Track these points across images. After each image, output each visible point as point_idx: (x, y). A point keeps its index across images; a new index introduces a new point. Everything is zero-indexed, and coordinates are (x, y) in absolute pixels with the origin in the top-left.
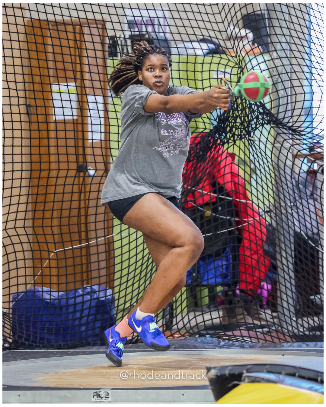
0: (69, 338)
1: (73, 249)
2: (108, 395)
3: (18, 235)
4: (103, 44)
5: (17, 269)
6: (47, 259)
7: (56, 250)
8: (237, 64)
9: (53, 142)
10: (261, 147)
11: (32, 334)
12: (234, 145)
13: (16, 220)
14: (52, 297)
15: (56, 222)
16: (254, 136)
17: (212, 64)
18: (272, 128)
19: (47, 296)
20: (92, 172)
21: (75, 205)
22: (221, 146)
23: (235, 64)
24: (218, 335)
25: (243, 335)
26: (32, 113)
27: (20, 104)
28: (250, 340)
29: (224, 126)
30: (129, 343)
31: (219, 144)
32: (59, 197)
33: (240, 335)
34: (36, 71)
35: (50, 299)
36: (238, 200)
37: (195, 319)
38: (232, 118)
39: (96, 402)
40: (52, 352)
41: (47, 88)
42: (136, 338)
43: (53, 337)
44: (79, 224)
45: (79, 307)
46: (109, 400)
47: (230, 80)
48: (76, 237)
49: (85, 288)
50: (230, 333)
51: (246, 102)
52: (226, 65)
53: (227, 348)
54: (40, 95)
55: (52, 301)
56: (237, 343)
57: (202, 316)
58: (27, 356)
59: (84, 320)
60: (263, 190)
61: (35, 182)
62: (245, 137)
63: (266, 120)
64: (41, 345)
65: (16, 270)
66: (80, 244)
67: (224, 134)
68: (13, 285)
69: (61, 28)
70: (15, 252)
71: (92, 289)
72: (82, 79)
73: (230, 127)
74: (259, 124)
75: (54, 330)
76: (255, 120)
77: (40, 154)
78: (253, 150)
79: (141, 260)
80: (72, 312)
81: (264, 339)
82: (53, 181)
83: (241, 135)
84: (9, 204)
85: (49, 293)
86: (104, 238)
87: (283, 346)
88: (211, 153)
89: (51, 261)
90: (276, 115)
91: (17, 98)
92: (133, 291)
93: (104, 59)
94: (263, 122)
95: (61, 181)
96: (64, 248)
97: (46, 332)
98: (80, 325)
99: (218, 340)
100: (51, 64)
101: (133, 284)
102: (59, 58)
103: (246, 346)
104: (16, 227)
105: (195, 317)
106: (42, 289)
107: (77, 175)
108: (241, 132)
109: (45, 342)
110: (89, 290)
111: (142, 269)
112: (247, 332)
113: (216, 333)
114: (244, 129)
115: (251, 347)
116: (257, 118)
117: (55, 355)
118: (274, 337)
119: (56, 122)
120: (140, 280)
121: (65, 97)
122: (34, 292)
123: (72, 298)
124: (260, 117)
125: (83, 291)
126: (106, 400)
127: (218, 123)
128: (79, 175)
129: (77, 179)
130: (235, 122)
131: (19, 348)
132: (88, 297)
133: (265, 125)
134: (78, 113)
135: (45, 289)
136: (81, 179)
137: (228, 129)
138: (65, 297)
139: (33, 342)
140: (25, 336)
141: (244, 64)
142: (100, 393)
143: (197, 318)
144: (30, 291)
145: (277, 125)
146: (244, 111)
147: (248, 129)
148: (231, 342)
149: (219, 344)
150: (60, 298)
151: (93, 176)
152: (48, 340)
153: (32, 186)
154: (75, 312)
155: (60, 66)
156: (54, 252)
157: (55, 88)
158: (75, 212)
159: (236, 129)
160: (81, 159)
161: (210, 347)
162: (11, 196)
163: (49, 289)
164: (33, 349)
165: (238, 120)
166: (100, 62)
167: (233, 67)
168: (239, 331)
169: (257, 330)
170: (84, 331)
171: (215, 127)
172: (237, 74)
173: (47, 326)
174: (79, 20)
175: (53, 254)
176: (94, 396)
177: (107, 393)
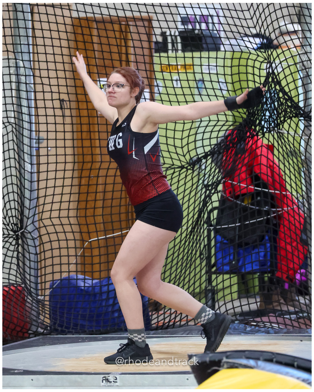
0: (102, 324)
1: (106, 239)
2: (116, 379)
3: (54, 225)
4: (149, 41)
5: (52, 257)
6: (82, 248)
7: (90, 239)
8: (265, 59)
10: (289, 139)
11: (65, 320)
12: (263, 137)
13: (51, 210)
14: (86, 285)
16: (283, 129)
17: (241, 60)
18: (300, 122)
19: (82, 284)
22: (250, 139)
23: (264, 59)
24: (246, 322)
25: (271, 321)
26: (66, 107)
27: (53, 99)
28: (277, 326)
29: (253, 119)
30: (161, 329)
31: (249, 137)
33: (268, 321)
35: (84, 287)
36: (267, 190)
37: (224, 305)
38: (261, 111)
39: (105, 386)
40: (82, 338)
42: (167, 324)
43: (86, 323)
44: (121, 213)
45: (112, 295)
47: (259, 75)
50: (258, 319)
51: (274, 96)
52: (255, 60)
53: (252, 334)
55: (86, 288)
56: (263, 329)
57: (231, 302)
58: (57, 341)
59: (117, 307)
60: (292, 181)
62: (274, 130)
63: (293, 113)
64: (74, 331)
65: (51, 259)
66: (113, 234)
67: (253, 127)
68: (48, 273)
70: (51, 241)
73: (259, 120)
74: (287, 117)
75: (88, 315)
76: (283, 113)
77: (82, 147)
78: (282, 143)
79: (173, 249)
80: (105, 299)
81: (291, 324)
83: (269, 128)
84: (44, 195)
85: (83, 280)
87: (307, 332)
88: (241, 145)
89: (85, 249)
90: (303, 108)
91: (51, 93)
93: (151, 56)
94: (291, 115)
96: (98, 238)
97: (79, 317)
98: (113, 312)
99: (245, 326)
103: (271, 332)
104: (51, 217)
105: (225, 304)
106: (77, 276)
108: (270, 124)
109: (79, 328)
111: (174, 258)
112: (275, 318)
113: (245, 319)
114: (274, 122)
115: (276, 333)
116: (285, 111)
117: (83, 340)
118: (301, 323)
119: (98, 116)
120: (171, 268)
122: (69, 279)
123: (105, 285)
124: (288, 110)
127: (247, 116)
130: (265, 115)
131: (52, 334)
133: (293, 119)
135: (80, 276)
137: (258, 121)
138: (99, 285)
139: (66, 328)
140: (58, 322)
141: (272, 59)
142: (109, 378)
143: (227, 304)
144: (65, 279)
145: (304, 118)
146: (273, 105)
147: (277, 122)
148: (257, 328)
149: (245, 329)
150: (94, 285)
152: (83, 326)
154: (108, 299)
156: (89, 242)
159: (265, 122)
161: (235, 333)
162: (46, 188)
163: (83, 276)
164: (66, 335)
165: (268, 114)
167: (262, 62)
168: (267, 318)
169: (285, 317)
170: (116, 317)
171: (245, 120)
172: (266, 69)
173: (80, 313)
174: (118, 18)
175: (87, 243)
176: (102, 381)
177: (116, 377)
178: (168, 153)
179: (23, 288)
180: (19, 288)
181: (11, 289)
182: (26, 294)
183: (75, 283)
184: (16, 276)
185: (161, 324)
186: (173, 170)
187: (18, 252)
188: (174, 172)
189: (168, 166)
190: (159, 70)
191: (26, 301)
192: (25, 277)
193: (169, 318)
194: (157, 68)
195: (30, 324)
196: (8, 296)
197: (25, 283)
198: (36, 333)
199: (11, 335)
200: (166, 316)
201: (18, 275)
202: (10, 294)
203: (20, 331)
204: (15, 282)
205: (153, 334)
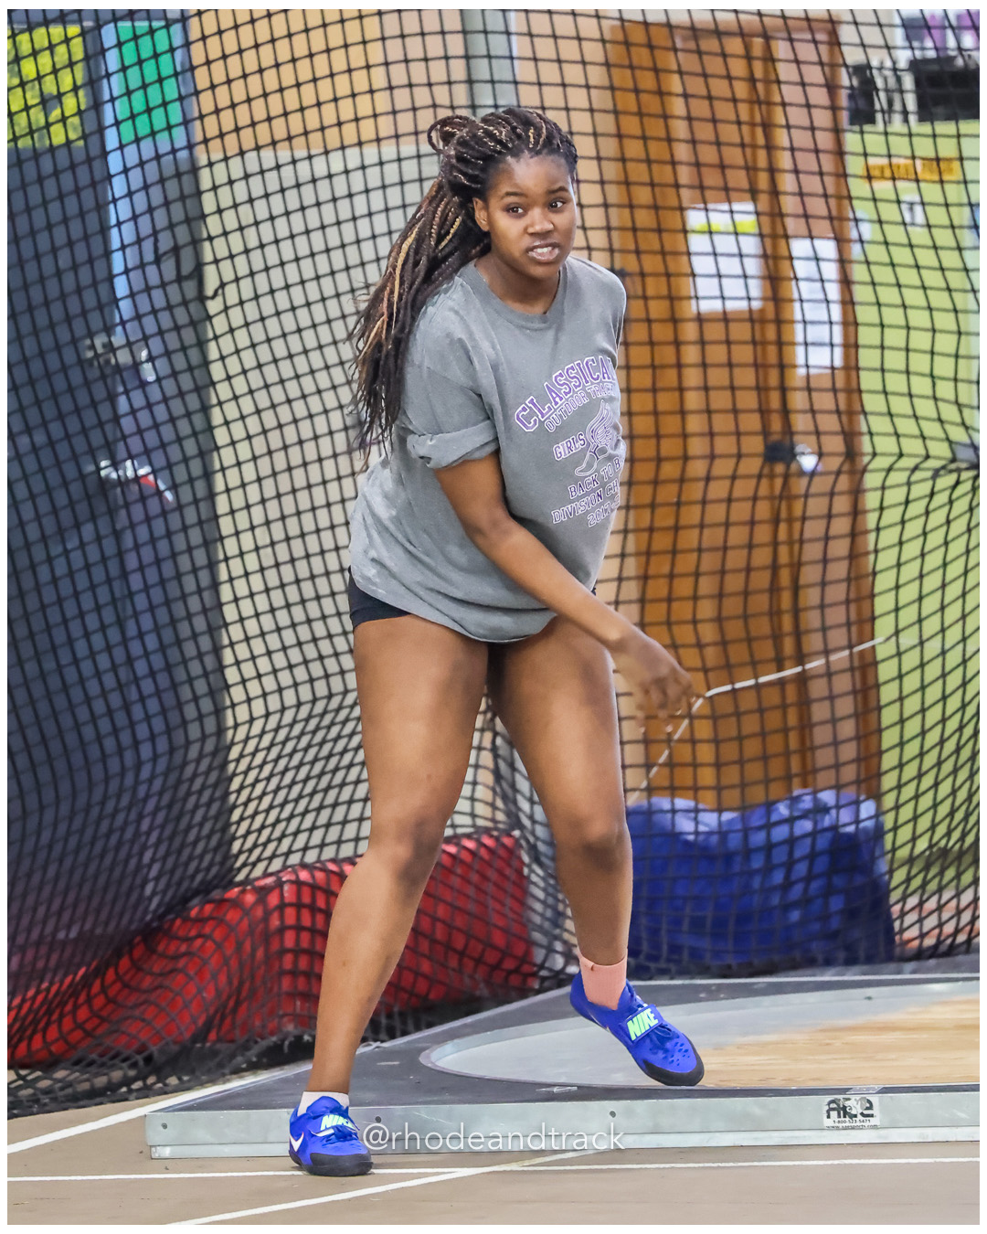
0: (753, 945)
1: (758, 687)
2: (871, 1107)
4: (831, 87)
6: (682, 717)
7: (709, 690)
9: (692, 377)
11: (645, 936)
14: (702, 828)
15: (706, 609)
19: (685, 825)
20: (808, 462)
21: (762, 557)
30: (931, 957)
32: (713, 537)
34: (638, 172)
35: (697, 833)
39: (838, 1128)
40: (706, 988)
41: (671, 220)
42: (949, 941)
43: (706, 944)
44: (774, 613)
45: (780, 856)
46: (873, 1121)
48: (766, 650)
49: (796, 800)
54: (650, 241)
59: (796, 892)
61: (645, 494)
64: (673, 967)
66: (780, 669)
69: (710, 44)
71: (816, 800)
72: (775, 193)
75: (709, 922)
77: (656, 413)
79: (958, 716)
80: (757, 871)
82: (695, 491)
85: (692, 815)
86: (846, 653)
89: (695, 722)
91: (586, 252)
92: (935, 806)
93: (837, 131)
95: (718, 490)
96: (732, 684)
97: (685, 926)
98: (787, 908)
100: (682, 152)
101: (936, 785)
102: (705, 131)
106: (673, 804)
107: (766, 471)
109: (685, 957)
110: (807, 803)
117: (713, 994)
119: (700, 319)
120: (955, 771)
121: (726, 244)
122: (649, 812)
123: (760, 828)
125: (791, 807)
126: (866, 1124)
128: (772, 470)
129: (764, 482)
132: (806, 826)
134: (764, 290)
135: (681, 803)
136: (779, 482)
138: (739, 827)
142: (847, 1103)
144: (639, 811)
150: (724, 829)
151: (813, 474)
152: (695, 954)
153: (637, 507)
154: (769, 869)
155: (709, 154)
156: (704, 698)
157: (695, 219)
158: (761, 580)
160: (776, 424)
163: (693, 804)
164: (650, 979)
166: (825, 140)
170: (797, 923)
173: (688, 911)
174: (762, 21)
175: (700, 701)
176: (828, 1112)
177: (869, 1102)
178: (937, 425)
179: (517, 841)
180: (506, 841)
181: (485, 846)
182: (526, 859)
183: (668, 823)
184: (493, 806)
185: (929, 941)
186: (953, 477)
187: (496, 734)
188: (958, 483)
189: (936, 464)
190: (862, 172)
191: (528, 878)
192: (519, 809)
193: (953, 922)
194: (854, 165)
195: (541, 946)
196: (476, 866)
197: (521, 827)
198: (562, 976)
199: (488, 982)
200: (945, 916)
201: (499, 803)
202: (481, 859)
203: (516, 971)
204: (489, 824)
205: (914, 972)
